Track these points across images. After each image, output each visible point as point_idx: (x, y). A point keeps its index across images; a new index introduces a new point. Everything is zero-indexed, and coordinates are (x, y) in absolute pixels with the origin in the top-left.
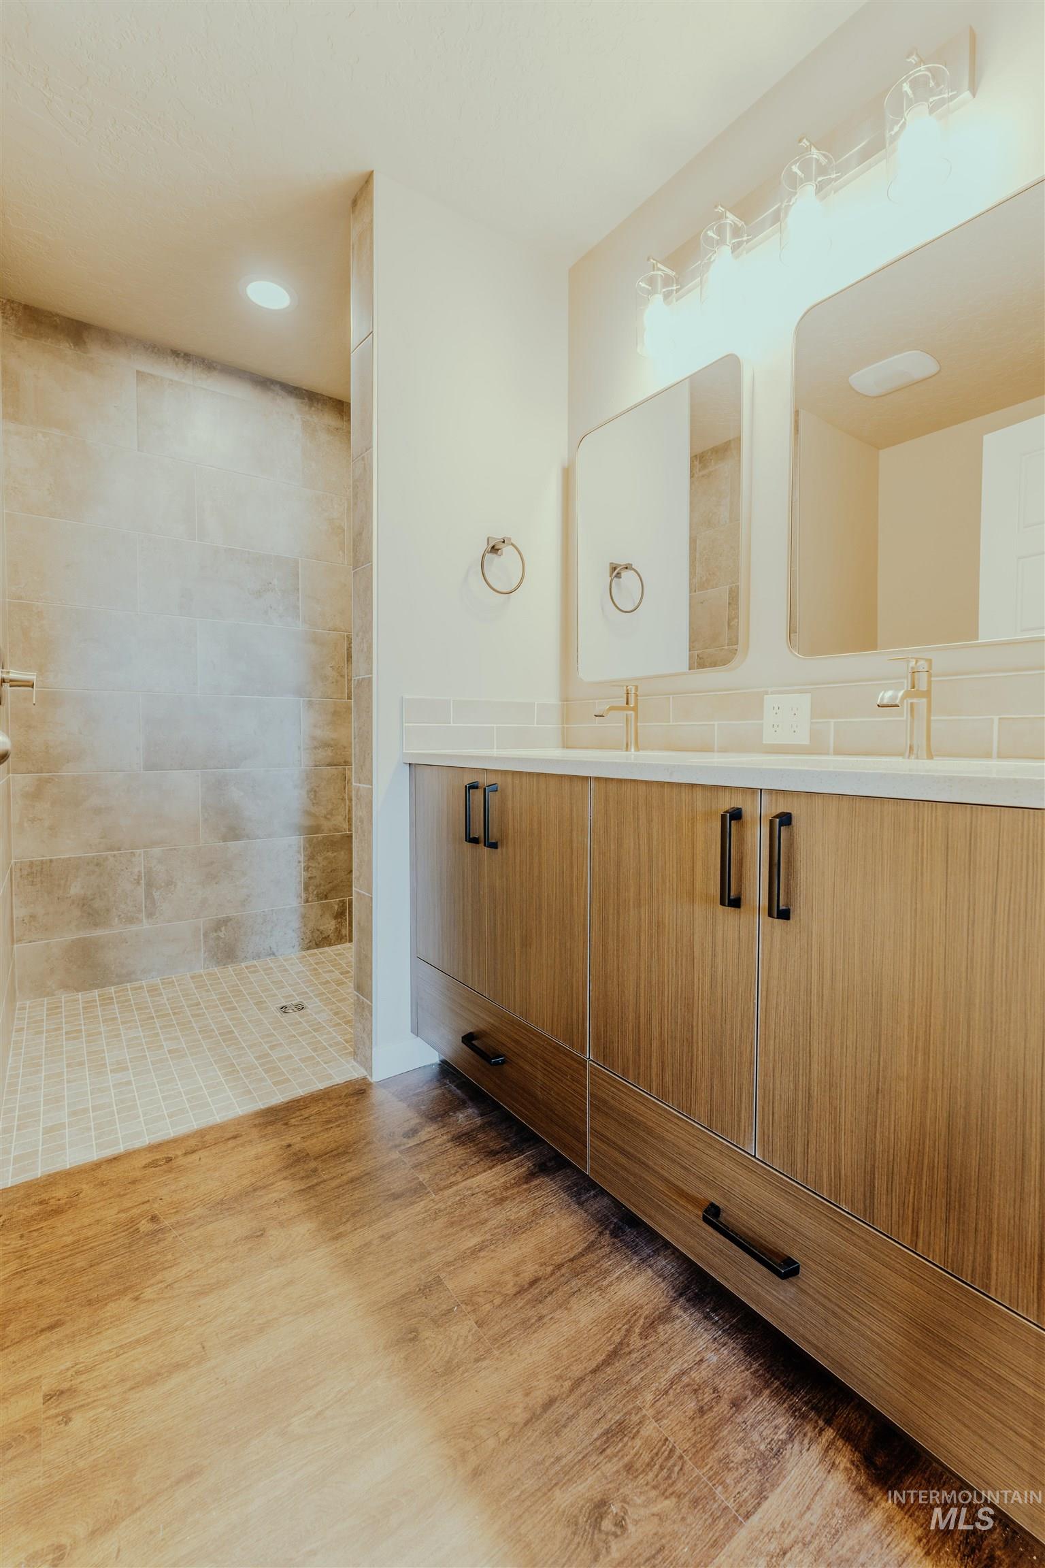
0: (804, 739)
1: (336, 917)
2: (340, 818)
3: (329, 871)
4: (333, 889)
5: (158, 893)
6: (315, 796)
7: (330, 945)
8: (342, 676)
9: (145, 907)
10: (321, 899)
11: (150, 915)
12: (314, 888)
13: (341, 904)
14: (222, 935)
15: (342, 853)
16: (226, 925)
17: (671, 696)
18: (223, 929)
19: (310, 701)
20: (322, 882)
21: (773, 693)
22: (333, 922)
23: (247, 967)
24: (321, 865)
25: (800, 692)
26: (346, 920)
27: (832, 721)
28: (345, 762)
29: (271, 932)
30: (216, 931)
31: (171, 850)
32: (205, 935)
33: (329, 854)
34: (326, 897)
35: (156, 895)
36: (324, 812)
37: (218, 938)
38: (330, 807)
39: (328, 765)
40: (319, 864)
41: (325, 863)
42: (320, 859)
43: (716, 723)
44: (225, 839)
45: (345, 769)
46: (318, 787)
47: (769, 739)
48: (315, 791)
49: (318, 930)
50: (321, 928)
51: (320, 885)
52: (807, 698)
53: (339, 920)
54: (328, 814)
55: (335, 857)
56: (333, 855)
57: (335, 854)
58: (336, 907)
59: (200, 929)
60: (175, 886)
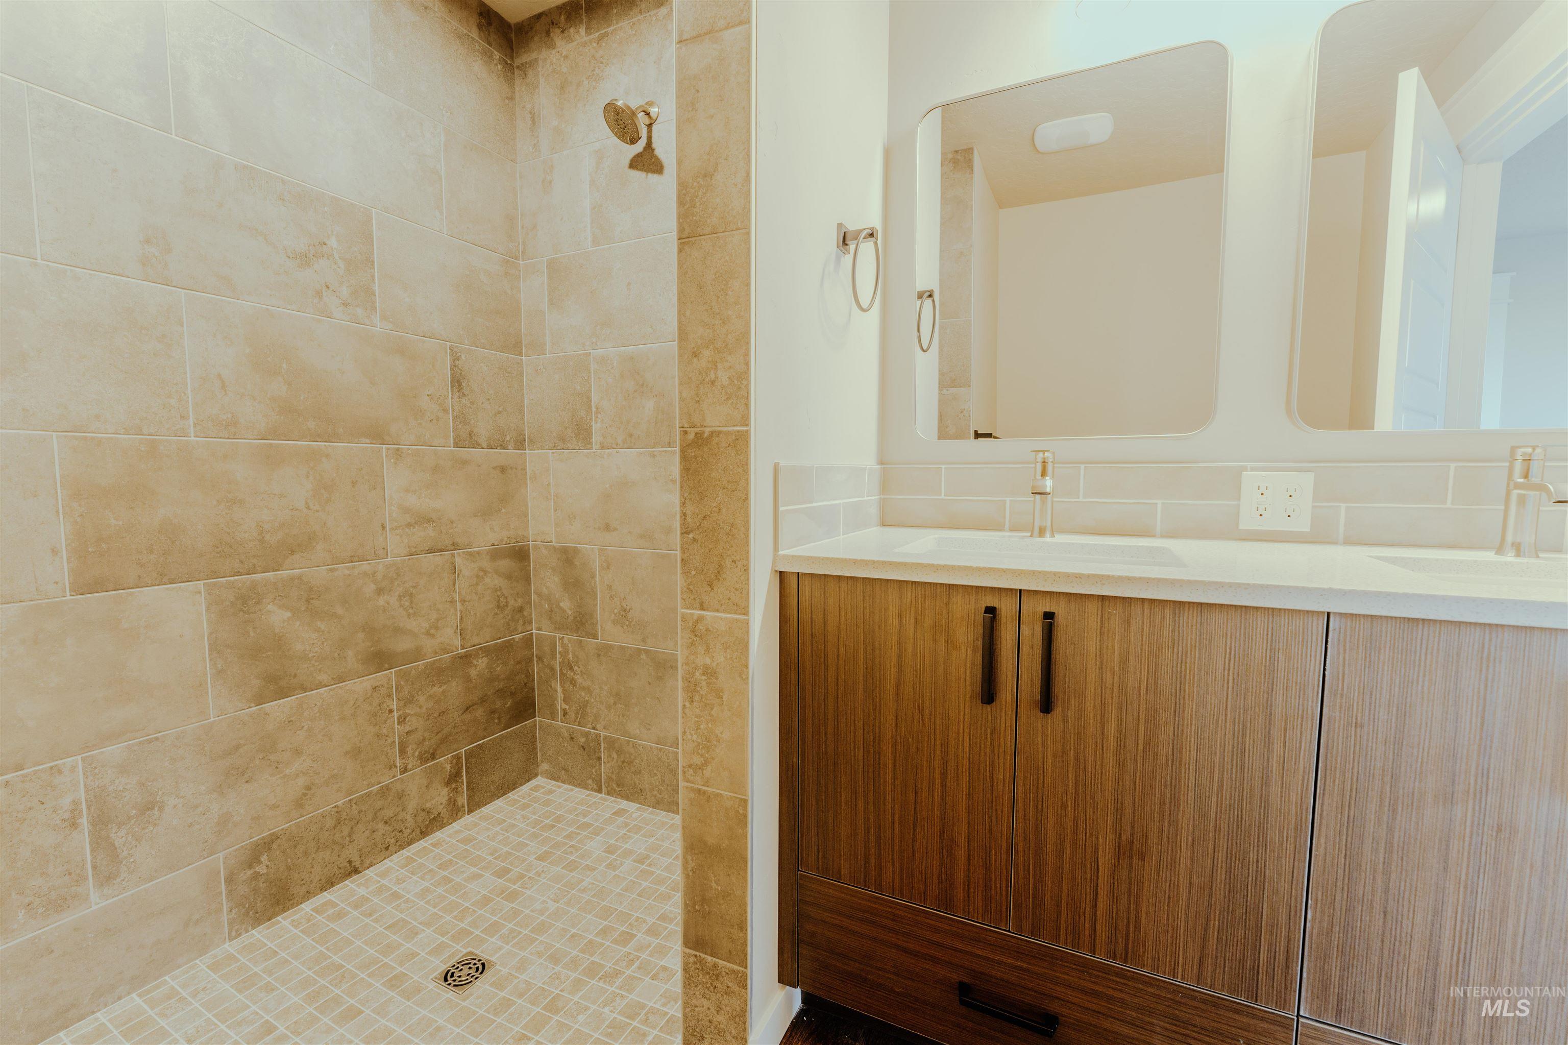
0: (1303, 525)
1: (448, 783)
2: (449, 631)
3: (436, 715)
4: (443, 741)
5: (122, 833)
6: (411, 602)
7: (442, 826)
8: (445, 411)
9: (94, 867)
10: (426, 761)
11: (106, 879)
12: (415, 746)
13: (454, 761)
14: (261, 869)
15: (454, 684)
16: (269, 849)
17: (1083, 466)
18: (264, 858)
19: (398, 450)
20: (427, 735)
21: (1252, 469)
22: (445, 791)
23: (316, 910)
24: (424, 710)
25: (1300, 470)
26: (462, 782)
27: (1343, 506)
28: (453, 544)
29: (350, 836)
30: (250, 866)
31: (150, 741)
32: (230, 880)
33: (435, 689)
34: (433, 756)
35: (119, 837)
36: (426, 625)
37: (256, 876)
38: (434, 616)
39: (430, 551)
40: (421, 707)
41: (430, 704)
42: (422, 699)
43: (1159, 502)
44: (260, 700)
45: (453, 555)
46: (414, 587)
47: (1247, 523)
48: (411, 595)
49: (424, 810)
50: (428, 805)
51: (424, 740)
52: (1308, 479)
53: (453, 786)
54: (431, 627)
55: (443, 692)
56: (441, 690)
57: (444, 687)
58: (448, 767)
59: (219, 872)
60: (161, 809)
